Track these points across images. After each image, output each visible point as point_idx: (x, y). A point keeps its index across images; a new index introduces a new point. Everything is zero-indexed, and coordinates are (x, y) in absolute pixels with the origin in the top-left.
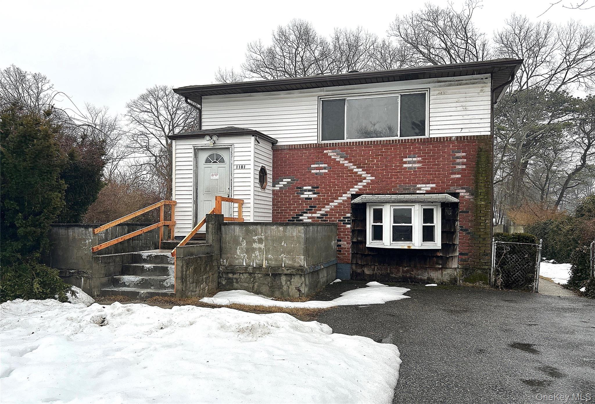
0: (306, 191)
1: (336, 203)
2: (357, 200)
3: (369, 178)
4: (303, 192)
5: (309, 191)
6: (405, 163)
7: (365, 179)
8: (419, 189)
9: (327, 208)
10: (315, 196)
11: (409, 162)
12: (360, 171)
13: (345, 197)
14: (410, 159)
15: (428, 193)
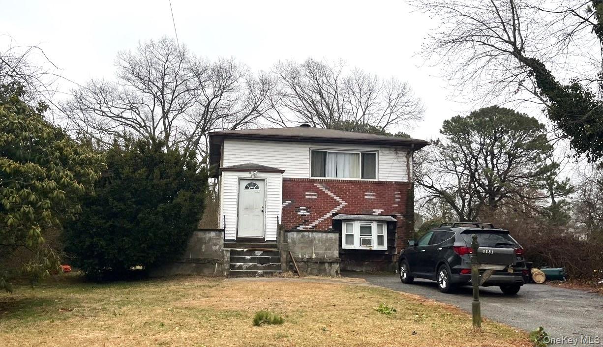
0: (302, 209)
1: (322, 219)
2: (336, 217)
3: (344, 204)
4: (299, 210)
5: (304, 210)
6: (366, 195)
7: (341, 204)
8: (374, 212)
9: (317, 222)
10: (308, 213)
11: (368, 195)
12: (338, 199)
13: (328, 215)
14: (369, 193)
15: (379, 215)
